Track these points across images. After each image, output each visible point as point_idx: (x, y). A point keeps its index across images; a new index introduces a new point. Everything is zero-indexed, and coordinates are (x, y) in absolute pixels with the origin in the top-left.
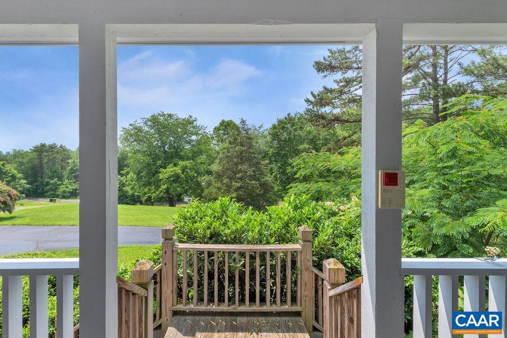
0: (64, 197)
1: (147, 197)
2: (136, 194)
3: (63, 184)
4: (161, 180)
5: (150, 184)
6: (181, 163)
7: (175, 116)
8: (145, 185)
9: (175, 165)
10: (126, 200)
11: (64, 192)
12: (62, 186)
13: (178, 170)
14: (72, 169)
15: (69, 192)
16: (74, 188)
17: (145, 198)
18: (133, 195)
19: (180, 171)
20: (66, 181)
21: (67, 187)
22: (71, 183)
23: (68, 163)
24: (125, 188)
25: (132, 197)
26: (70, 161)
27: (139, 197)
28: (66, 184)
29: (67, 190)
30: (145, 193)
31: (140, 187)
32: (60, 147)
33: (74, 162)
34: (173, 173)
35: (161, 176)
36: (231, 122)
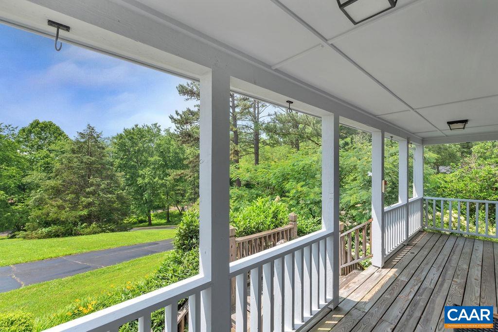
36: (51, 124)
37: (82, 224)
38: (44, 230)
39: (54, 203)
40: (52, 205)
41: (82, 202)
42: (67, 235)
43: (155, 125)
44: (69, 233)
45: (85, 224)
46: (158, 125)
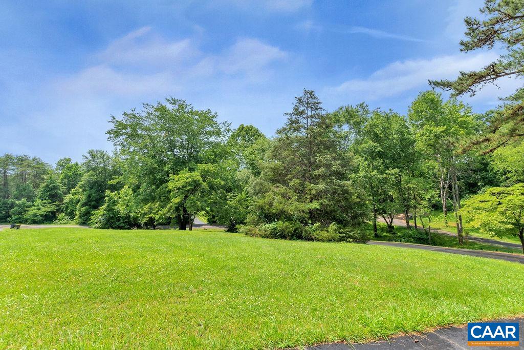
0: (34, 222)
1: (147, 219)
2: (132, 214)
3: (34, 205)
4: (170, 191)
5: (153, 199)
6: (202, 167)
7: (190, 107)
8: (145, 201)
9: (191, 170)
10: (118, 223)
11: (35, 215)
12: (33, 208)
13: (196, 175)
14: (47, 186)
15: (42, 216)
16: (49, 210)
17: (145, 220)
18: (128, 217)
19: (200, 177)
20: (38, 202)
21: (39, 209)
22: (45, 203)
23: (43, 179)
24: (116, 207)
25: (126, 218)
26: (45, 177)
27: (135, 219)
28: (38, 205)
29: (39, 213)
30: (145, 214)
31: (138, 203)
32: (34, 160)
33: (50, 178)
34: (190, 180)
35: (171, 185)
36: (252, 127)
37: (312, 224)
38: (267, 225)
39: (276, 190)
40: (274, 193)
41: (310, 190)
42: (295, 238)
43: (361, 105)
44: (297, 235)
45: (318, 224)
46: (365, 105)
